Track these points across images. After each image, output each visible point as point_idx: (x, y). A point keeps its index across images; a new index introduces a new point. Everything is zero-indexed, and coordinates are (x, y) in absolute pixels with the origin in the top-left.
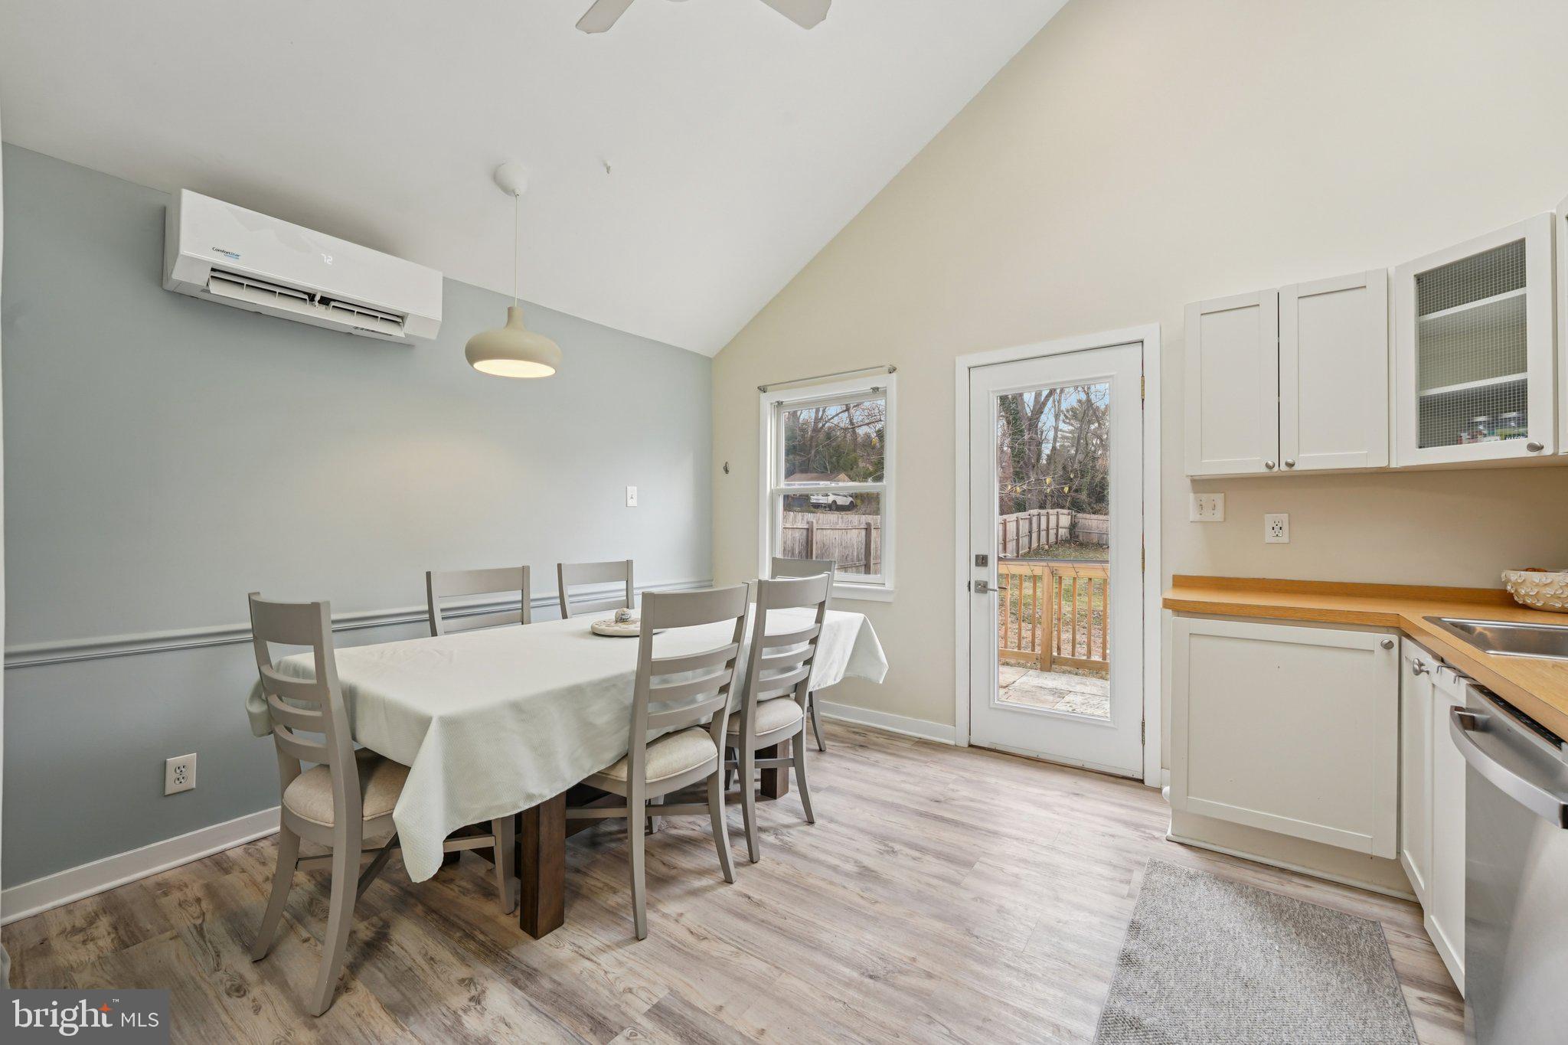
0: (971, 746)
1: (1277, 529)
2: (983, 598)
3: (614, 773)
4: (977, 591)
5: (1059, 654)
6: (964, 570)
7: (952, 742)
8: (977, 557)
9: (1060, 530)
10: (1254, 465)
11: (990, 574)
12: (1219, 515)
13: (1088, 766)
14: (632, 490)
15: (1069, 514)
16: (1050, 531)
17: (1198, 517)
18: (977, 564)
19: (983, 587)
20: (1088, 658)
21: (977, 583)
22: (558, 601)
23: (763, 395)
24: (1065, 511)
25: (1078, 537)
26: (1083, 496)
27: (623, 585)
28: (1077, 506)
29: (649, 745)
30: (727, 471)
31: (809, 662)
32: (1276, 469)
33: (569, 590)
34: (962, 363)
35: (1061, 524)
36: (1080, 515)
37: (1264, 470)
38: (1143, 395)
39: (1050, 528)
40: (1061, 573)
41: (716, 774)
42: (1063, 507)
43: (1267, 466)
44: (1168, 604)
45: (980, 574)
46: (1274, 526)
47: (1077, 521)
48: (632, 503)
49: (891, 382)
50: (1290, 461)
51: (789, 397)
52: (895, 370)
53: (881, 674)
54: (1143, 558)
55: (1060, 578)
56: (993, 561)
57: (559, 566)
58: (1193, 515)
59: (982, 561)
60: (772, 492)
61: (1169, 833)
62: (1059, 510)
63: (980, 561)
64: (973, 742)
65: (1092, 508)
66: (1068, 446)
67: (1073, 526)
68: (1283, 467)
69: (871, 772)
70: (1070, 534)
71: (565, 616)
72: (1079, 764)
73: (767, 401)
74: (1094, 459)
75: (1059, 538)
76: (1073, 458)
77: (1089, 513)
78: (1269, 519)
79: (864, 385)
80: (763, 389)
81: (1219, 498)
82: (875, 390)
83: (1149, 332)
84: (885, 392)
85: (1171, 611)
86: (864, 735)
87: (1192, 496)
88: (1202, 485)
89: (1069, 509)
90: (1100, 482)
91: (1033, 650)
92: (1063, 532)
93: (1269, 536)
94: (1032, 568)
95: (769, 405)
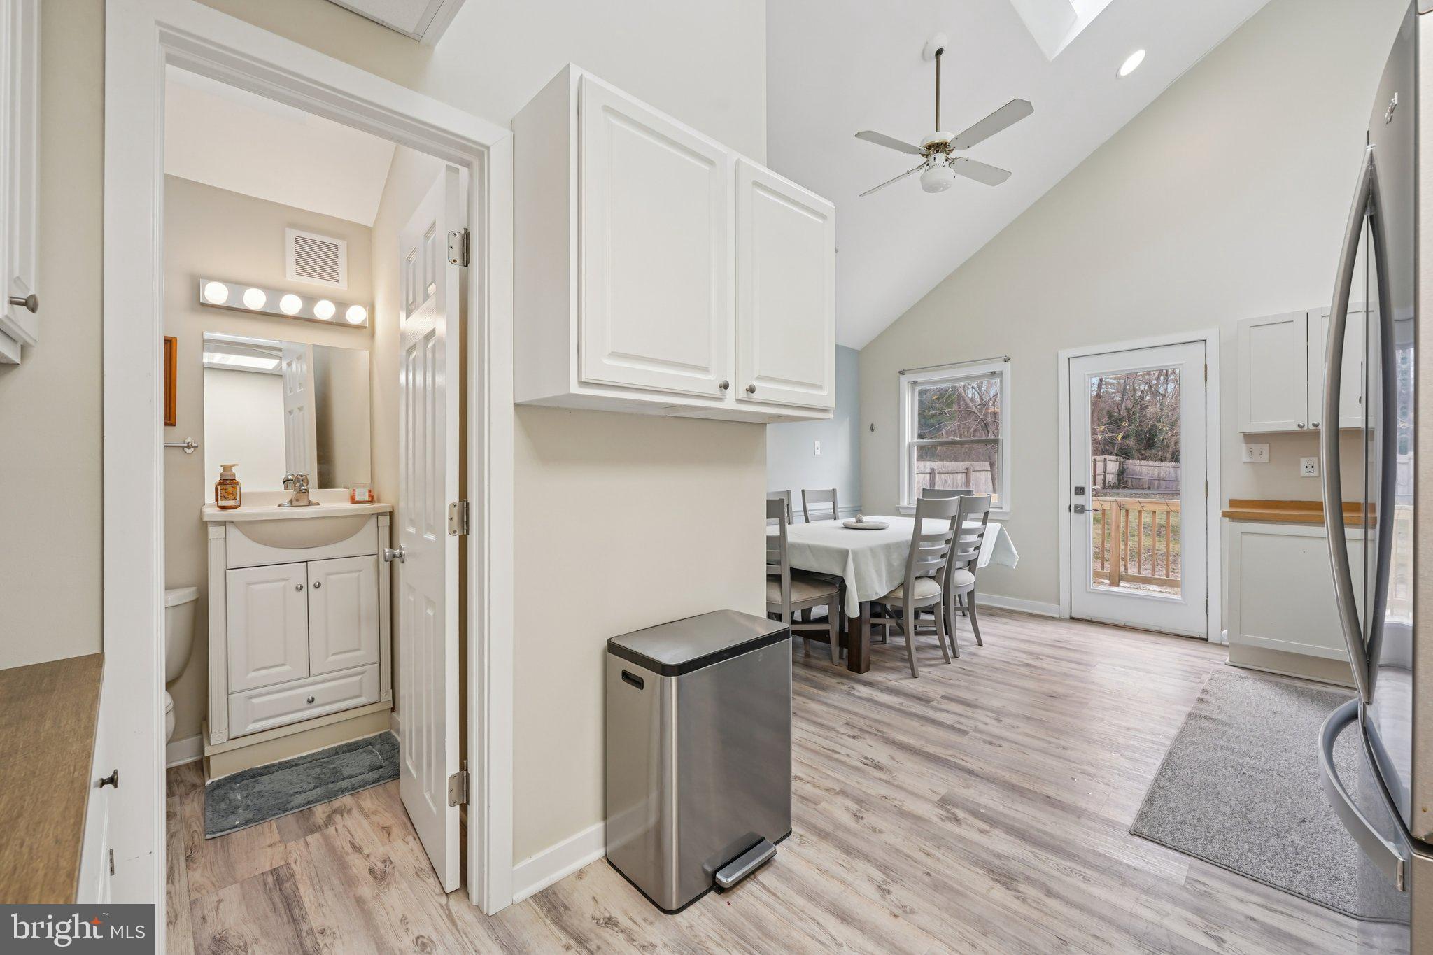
0: (1072, 618)
1: (1310, 468)
2: (1081, 516)
3: (894, 595)
4: (1075, 511)
5: (1126, 572)
6: (1066, 498)
7: (1058, 616)
8: (1076, 488)
9: (1107, 476)
10: (1290, 425)
11: (1089, 501)
12: (1265, 458)
13: (1164, 630)
14: (818, 444)
15: (1117, 460)
16: (1097, 477)
17: (1248, 460)
18: (1076, 493)
19: (1080, 509)
20: (1153, 575)
21: (1076, 507)
22: (803, 513)
23: (901, 376)
24: (1114, 458)
25: (1126, 482)
26: (1131, 443)
27: (830, 505)
28: (1125, 453)
29: (917, 578)
30: (872, 430)
31: (978, 548)
32: (1306, 427)
33: (809, 506)
34: (1063, 355)
35: (1108, 471)
36: (1129, 462)
37: (1297, 428)
38: (1206, 377)
39: (1097, 473)
40: (1127, 506)
41: (939, 603)
42: (1111, 454)
43: (1299, 426)
44: (1225, 514)
45: (1079, 500)
46: (1308, 465)
47: (1125, 467)
48: (818, 452)
49: (1007, 368)
50: (1315, 423)
51: (921, 377)
52: (1009, 359)
53: (1014, 562)
54: (1207, 488)
55: (1127, 511)
56: (1089, 492)
57: (803, 491)
58: (1245, 458)
59: (1080, 491)
60: (909, 444)
61: (1227, 661)
62: (1106, 457)
63: (1079, 491)
64: (1073, 615)
65: (1142, 455)
66: (1113, 393)
67: (1121, 472)
68: (1311, 427)
69: (1007, 627)
70: (1119, 480)
71: (807, 521)
72: (1158, 629)
73: (905, 381)
74: (1144, 408)
75: (1107, 484)
76: (1119, 405)
77: (1139, 459)
78: (1304, 461)
79: (986, 369)
80: (902, 373)
81: (1266, 447)
82: (993, 373)
83: (1212, 335)
84: (1001, 374)
85: (1228, 519)
86: (990, 610)
87: (1244, 446)
88: (1251, 438)
89: (1117, 455)
90: (1150, 430)
91: (1103, 569)
92: (1110, 478)
93: (1304, 472)
94: (1102, 503)
95: (906, 383)
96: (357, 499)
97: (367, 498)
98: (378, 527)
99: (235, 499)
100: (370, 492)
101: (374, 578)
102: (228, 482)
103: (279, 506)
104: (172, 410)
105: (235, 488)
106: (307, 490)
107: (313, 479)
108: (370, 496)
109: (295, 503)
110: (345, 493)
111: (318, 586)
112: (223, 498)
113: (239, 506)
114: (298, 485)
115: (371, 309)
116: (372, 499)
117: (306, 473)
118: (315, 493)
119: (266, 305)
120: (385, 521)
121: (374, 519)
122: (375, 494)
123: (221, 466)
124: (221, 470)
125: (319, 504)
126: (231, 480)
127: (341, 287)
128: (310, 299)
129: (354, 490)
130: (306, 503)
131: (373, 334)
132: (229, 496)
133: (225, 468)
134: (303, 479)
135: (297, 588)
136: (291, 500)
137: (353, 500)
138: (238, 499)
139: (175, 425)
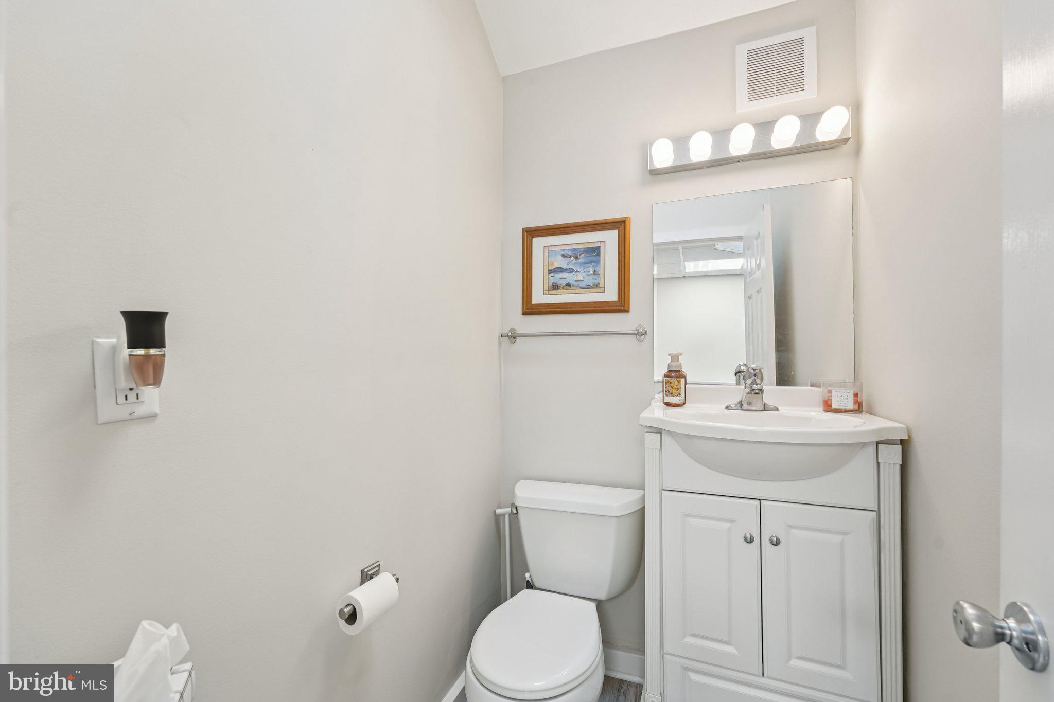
96: (834, 406)
97: (851, 406)
98: (878, 464)
99: (679, 395)
100: (856, 395)
101: (871, 552)
102: (673, 374)
103: (727, 408)
104: (626, 295)
105: (679, 382)
106: (761, 391)
107: (770, 373)
108: (855, 402)
109: (745, 406)
110: (817, 393)
111: (777, 543)
112: (668, 393)
113: (684, 404)
114: (749, 381)
115: (856, 110)
116: (859, 408)
117: (760, 365)
118: (772, 392)
119: (713, 153)
120: (893, 456)
121: (872, 450)
122: (863, 398)
123: (669, 355)
124: (669, 360)
125: (777, 410)
126: (676, 371)
127: (808, 96)
128: (765, 127)
129: (830, 392)
130: (760, 407)
131: (858, 151)
132: (674, 391)
133: (675, 358)
134: (757, 375)
135: (746, 539)
136: (741, 401)
137: (828, 407)
138: (683, 395)
139: (627, 311)
